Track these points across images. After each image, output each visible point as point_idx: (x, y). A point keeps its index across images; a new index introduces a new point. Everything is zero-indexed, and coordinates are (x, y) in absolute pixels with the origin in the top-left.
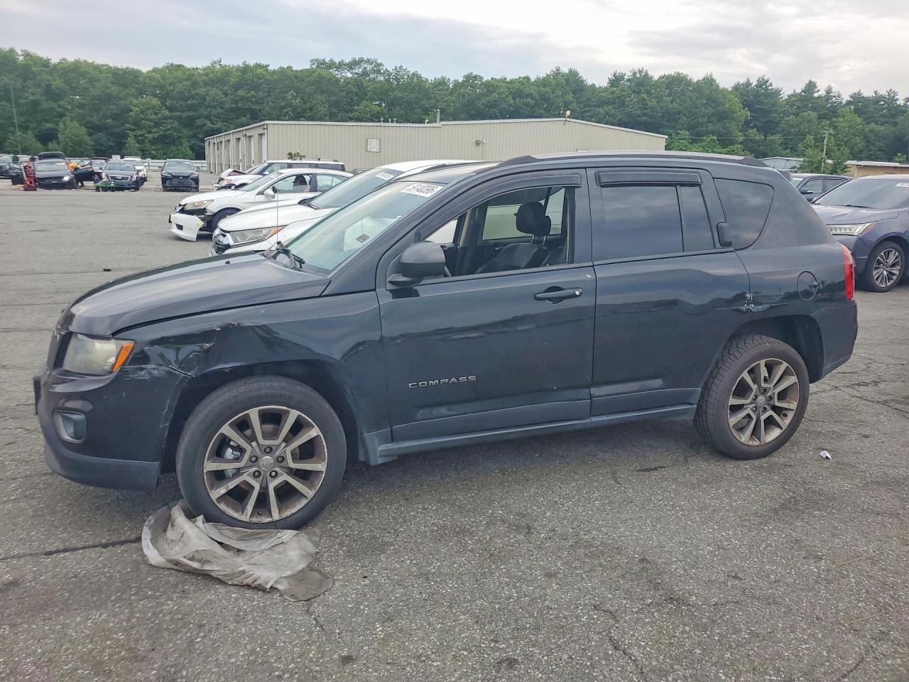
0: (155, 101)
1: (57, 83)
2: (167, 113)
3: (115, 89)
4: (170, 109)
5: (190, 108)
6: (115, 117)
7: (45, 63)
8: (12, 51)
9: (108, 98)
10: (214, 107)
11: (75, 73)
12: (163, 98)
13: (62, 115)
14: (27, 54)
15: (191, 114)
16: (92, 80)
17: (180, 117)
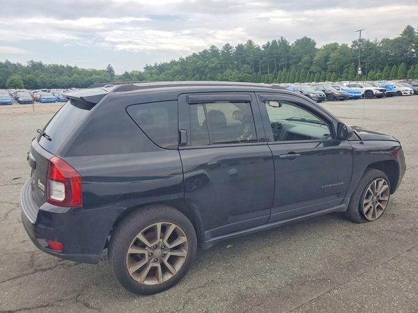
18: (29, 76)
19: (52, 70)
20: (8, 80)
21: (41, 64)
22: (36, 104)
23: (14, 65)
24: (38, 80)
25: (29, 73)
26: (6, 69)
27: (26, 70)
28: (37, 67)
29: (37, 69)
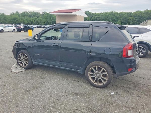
0: (133, 18)
1: (118, 16)
2: (135, 19)
3: (127, 16)
4: (136, 19)
5: (140, 18)
6: (126, 21)
7: (117, 13)
8: (113, 12)
9: (125, 18)
10: (144, 18)
11: (121, 14)
12: (134, 17)
13: (118, 21)
14: (115, 12)
15: (140, 19)
16: (123, 15)
17: (137, 20)
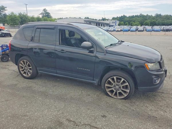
18: (154, 20)
19: (165, 17)
20: (145, 22)
21: (160, 15)
22: (153, 32)
23: (150, 16)
24: (157, 22)
25: (154, 19)
26: (145, 18)
27: (153, 18)
28: (158, 16)
29: (158, 17)
